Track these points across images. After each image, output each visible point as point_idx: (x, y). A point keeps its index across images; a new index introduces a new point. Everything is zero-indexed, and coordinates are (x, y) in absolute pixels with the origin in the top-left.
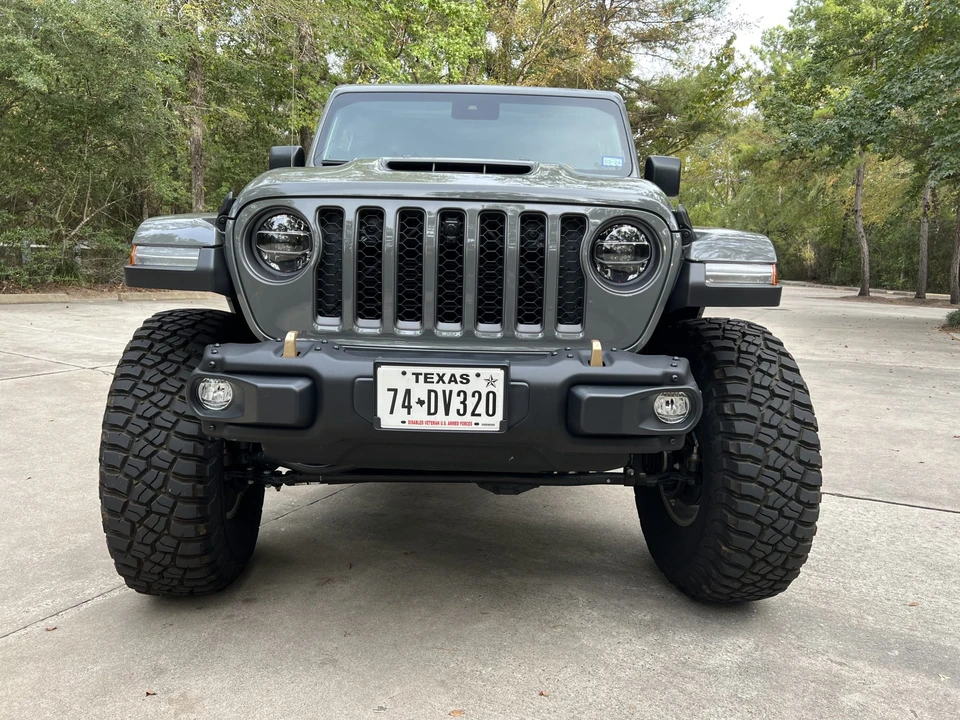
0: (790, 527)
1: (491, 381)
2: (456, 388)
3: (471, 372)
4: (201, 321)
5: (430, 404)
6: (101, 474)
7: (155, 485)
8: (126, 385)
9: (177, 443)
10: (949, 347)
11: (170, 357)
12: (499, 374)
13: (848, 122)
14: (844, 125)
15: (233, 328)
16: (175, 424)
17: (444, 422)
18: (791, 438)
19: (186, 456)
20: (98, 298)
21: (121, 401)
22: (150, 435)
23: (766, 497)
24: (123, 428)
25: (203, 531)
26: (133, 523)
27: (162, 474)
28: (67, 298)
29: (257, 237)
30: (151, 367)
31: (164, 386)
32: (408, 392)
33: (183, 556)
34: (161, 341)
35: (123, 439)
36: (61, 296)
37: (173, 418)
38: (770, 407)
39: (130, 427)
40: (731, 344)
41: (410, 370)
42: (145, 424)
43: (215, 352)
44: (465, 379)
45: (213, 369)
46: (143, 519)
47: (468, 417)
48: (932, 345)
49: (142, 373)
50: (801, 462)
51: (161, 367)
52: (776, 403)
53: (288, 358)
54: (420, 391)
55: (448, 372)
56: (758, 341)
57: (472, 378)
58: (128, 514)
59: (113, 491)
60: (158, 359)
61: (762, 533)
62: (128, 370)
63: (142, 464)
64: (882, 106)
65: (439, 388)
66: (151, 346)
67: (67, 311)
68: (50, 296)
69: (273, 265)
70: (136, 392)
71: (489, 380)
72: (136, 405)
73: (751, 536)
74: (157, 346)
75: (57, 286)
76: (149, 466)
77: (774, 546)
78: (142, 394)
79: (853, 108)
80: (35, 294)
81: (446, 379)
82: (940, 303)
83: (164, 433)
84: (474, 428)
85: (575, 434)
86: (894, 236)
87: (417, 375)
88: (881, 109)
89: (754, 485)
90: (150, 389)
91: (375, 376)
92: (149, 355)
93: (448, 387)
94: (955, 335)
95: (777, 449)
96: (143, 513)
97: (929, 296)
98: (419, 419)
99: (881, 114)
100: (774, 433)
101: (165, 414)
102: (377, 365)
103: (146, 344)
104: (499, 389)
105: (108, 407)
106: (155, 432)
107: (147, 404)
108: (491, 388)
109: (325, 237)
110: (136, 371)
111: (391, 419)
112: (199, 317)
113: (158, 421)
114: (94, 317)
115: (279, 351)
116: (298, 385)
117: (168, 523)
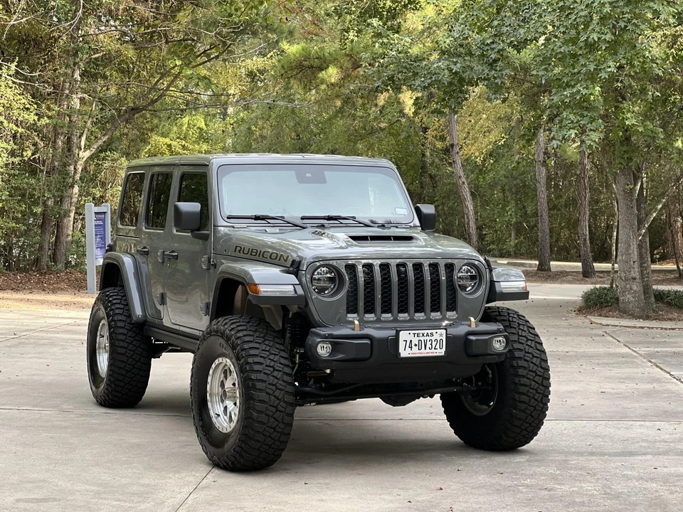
0: (540, 398)
1: (441, 335)
2: (428, 338)
3: (434, 331)
5: (419, 346)
10: (588, 331)
13: (459, 65)
14: (455, 69)
17: (425, 353)
18: (537, 357)
23: (531, 385)
32: (411, 341)
38: (527, 345)
40: (505, 318)
44: (432, 335)
48: (572, 330)
50: (542, 368)
52: (529, 343)
55: (426, 332)
56: (516, 316)
57: (434, 334)
61: (530, 401)
64: (493, 46)
65: (422, 339)
71: (440, 335)
73: (526, 403)
77: (535, 407)
79: (461, 46)
81: (425, 335)
82: (570, 278)
85: (469, 356)
86: (498, 172)
88: (493, 49)
89: (525, 379)
93: (425, 338)
94: (594, 319)
95: (532, 363)
97: (555, 265)
99: (493, 56)
100: (530, 356)
108: (441, 338)
111: (404, 353)
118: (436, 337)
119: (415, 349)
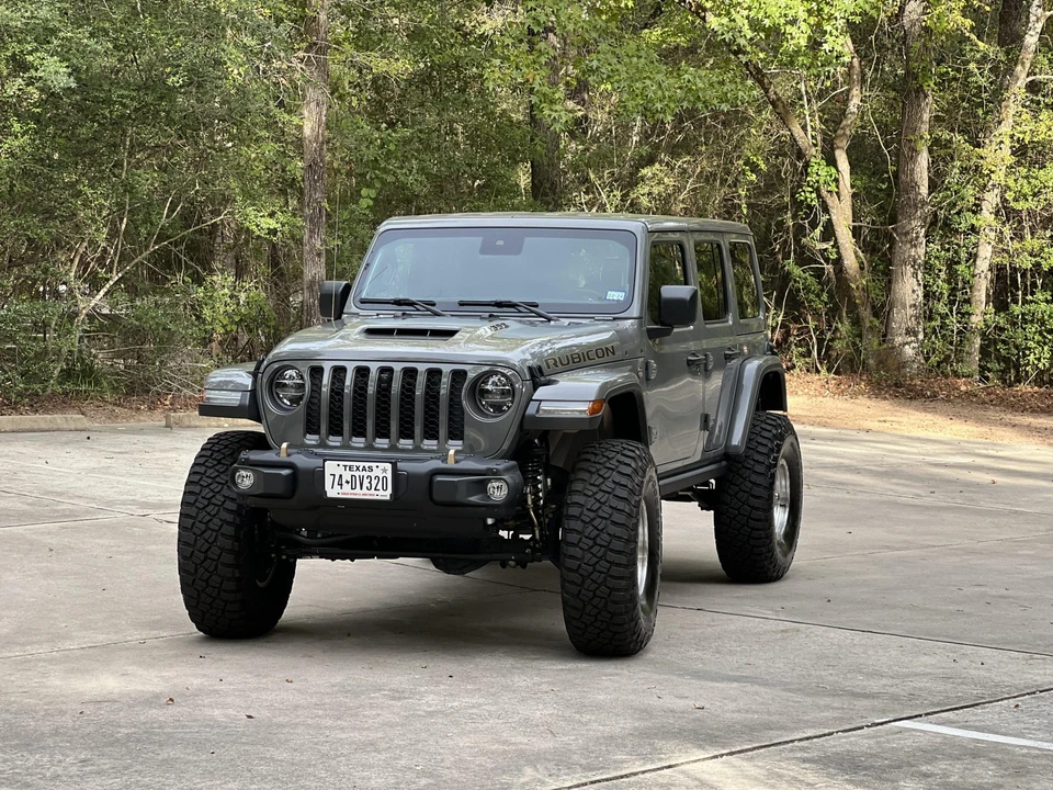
1: (385, 470)
2: (366, 474)
3: (374, 465)
4: (244, 439)
5: (352, 483)
6: (179, 533)
7: (210, 541)
8: (197, 478)
9: (224, 515)
11: (223, 461)
12: (389, 466)
15: (258, 442)
16: (223, 503)
19: (229, 523)
20: (132, 423)
21: (193, 488)
22: (209, 509)
24: (194, 504)
25: (237, 575)
26: (196, 565)
27: (214, 563)
28: (84, 422)
29: (275, 383)
30: (211, 468)
31: (218, 479)
32: (341, 476)
33: (225, 591)
34: (218, 451)
35: (193, 511)
36: (73, 418)
37: (223, 499)
39: (197, 504)
41: (341, 463)
42: (206, 502)
43: (244, 455)
44: (371, 469)
45: (243, 463)
46: (202, 562)
47: (373, 491)
49: (206, 471)
51: (217, 468)
53: (283, 457)
54: (347, 476)
55: (361, 464)
57: (374, 468)
58: (193, 558)
59: (186, 544)
60: (215, 462)
62: (197, 469)
63: (203, 527)
65: (357, 474)
66: (212, 455)
67: (89, 443)
68: (58, 419)
69: (285, 401)
70: (201, 482)
71: (384, 470)
72: (201, 491)
74: (215, 454)
75: (64, 401)
76: (208, 528)
78: (205, 484)
80: (33, 416)
81: (361, 469)
83: (217, 508)
84: (375, 498)
87: (345, 466)
90: (210, 481)
91: (324, 467)
92: (210, 460)
93: (362, 474)
96: (202, 558)
98: (346, 492)
101: (218, 496)
102: (325, 461)
103: (209, 453)
104: (389, 475)
105: (185, 493)
106: (211, 507)
107: (207, 490)
108: (384, 474)
109: (313, 384)
110: (202, 470)
111: (332, 492)
112: (242, 437)
113: (213, 501)
114: (131, 453)
115: (278, 454)
116: (285, 472)
117: (216, 566)
118: (377, 472)
119: (347, 488)
